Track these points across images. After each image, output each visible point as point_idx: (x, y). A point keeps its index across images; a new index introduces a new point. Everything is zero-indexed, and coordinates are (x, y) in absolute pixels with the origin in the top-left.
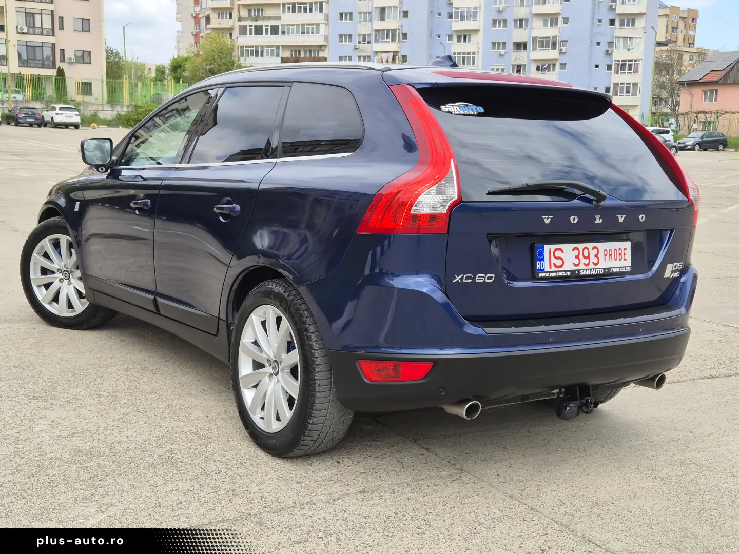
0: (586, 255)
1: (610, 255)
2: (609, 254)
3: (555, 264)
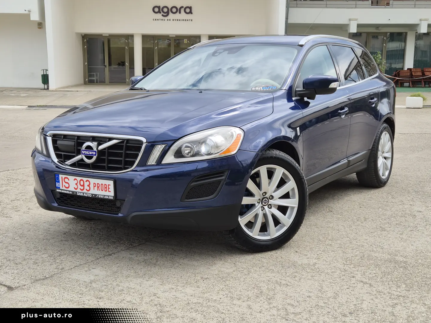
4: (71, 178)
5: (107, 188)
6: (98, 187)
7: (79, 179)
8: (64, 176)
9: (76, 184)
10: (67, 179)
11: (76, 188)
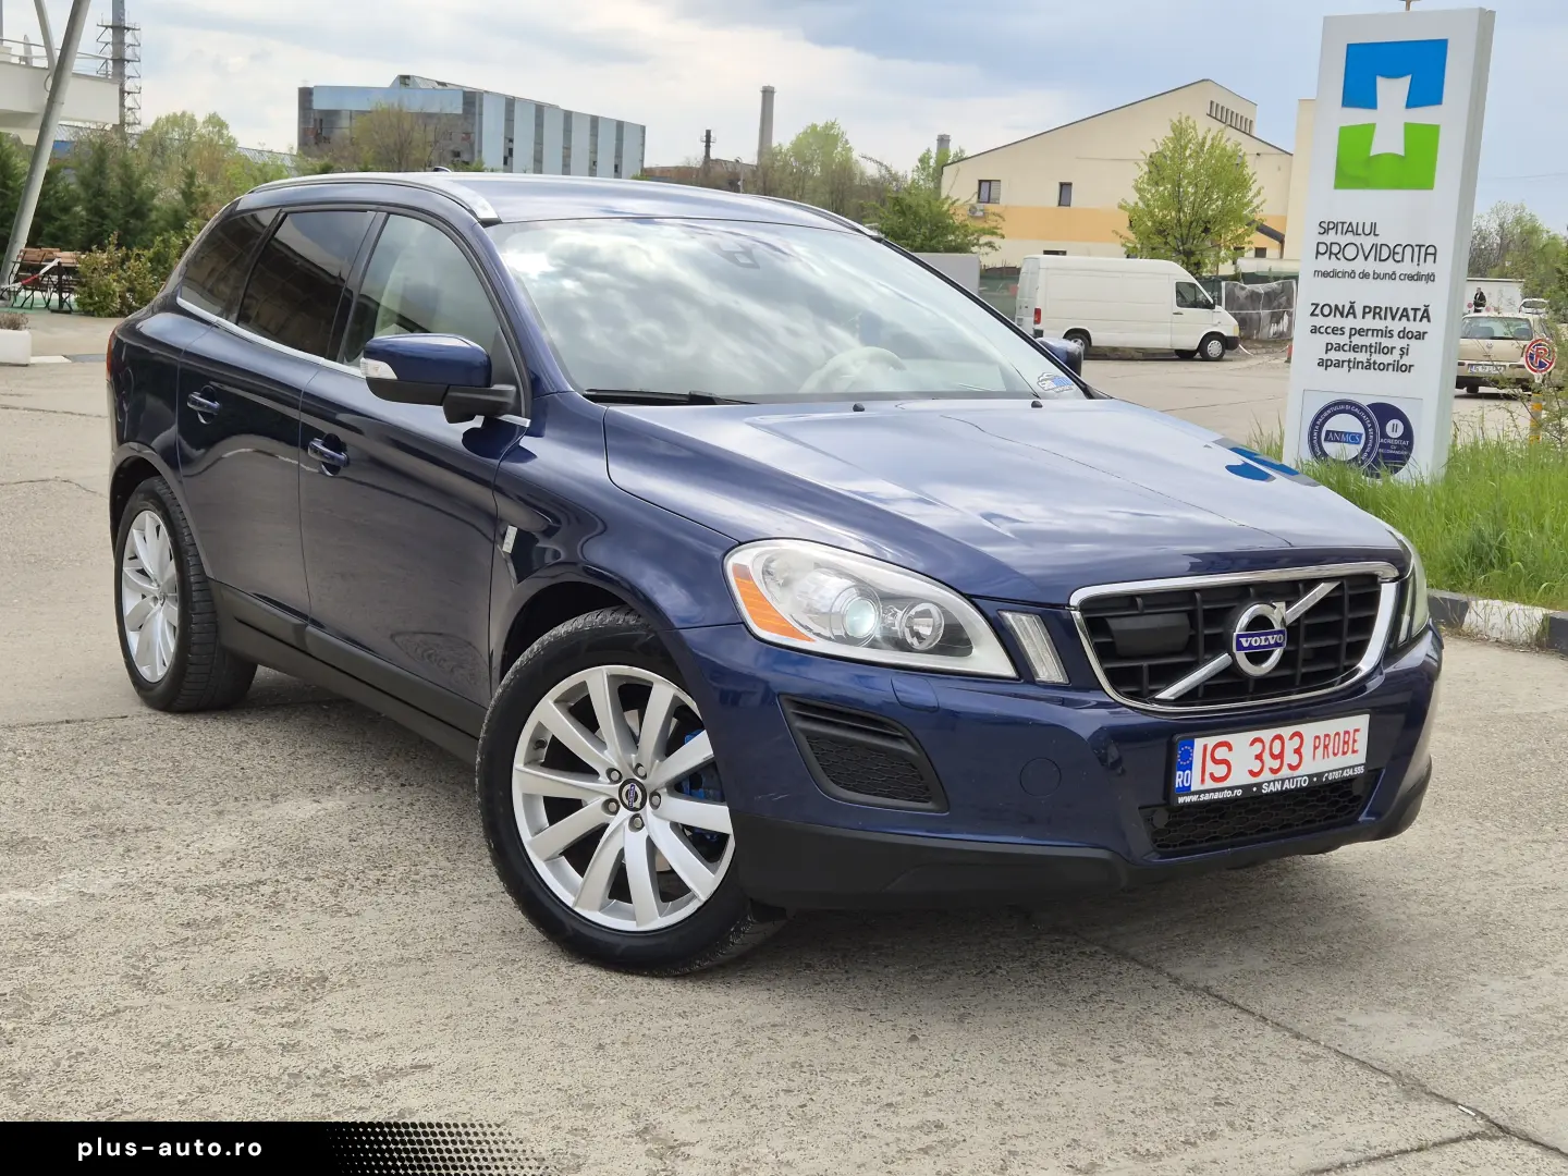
4: (1241, 740)
5: (1351, 742)
6: (1326, 747)
7: (1267, 734)
8: (1212, 741)
9: (1259, 757)
10: (1225, 749)
11: (1256, 770)
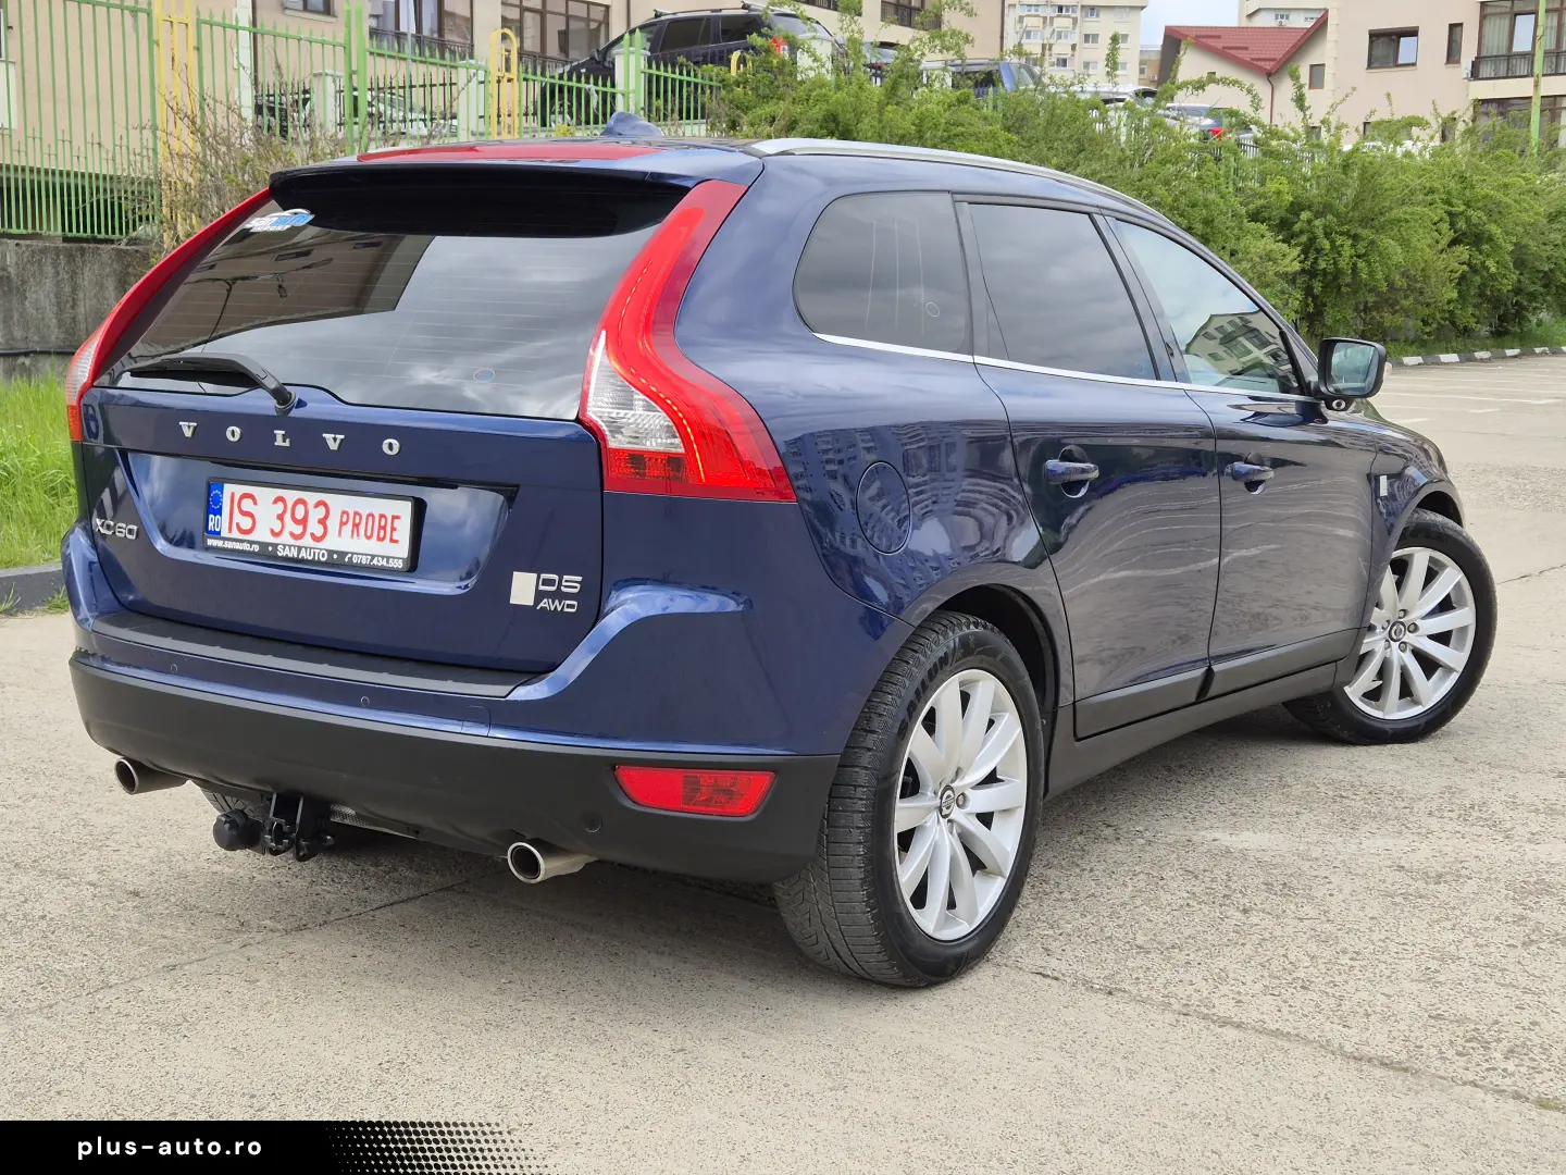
0: (300, 514)
1: (356, 526)
2: (354, 523)
3: (238, 525)
